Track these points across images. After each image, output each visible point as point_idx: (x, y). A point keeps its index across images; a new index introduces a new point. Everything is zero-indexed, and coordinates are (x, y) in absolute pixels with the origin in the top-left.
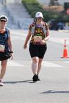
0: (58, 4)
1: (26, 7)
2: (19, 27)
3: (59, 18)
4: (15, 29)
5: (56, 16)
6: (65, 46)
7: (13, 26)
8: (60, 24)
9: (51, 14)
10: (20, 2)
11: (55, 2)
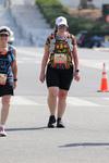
0: (93, 7)
1: (42, 12)
2: (31, 43)
3: (93, 29)
4: (25, 45)
5: (89, 26)
6: (104, 73)
7: (22, 42)
8: (96, 38)
9: (82, 23)
10: (33, 3)
11: (88, 3)
